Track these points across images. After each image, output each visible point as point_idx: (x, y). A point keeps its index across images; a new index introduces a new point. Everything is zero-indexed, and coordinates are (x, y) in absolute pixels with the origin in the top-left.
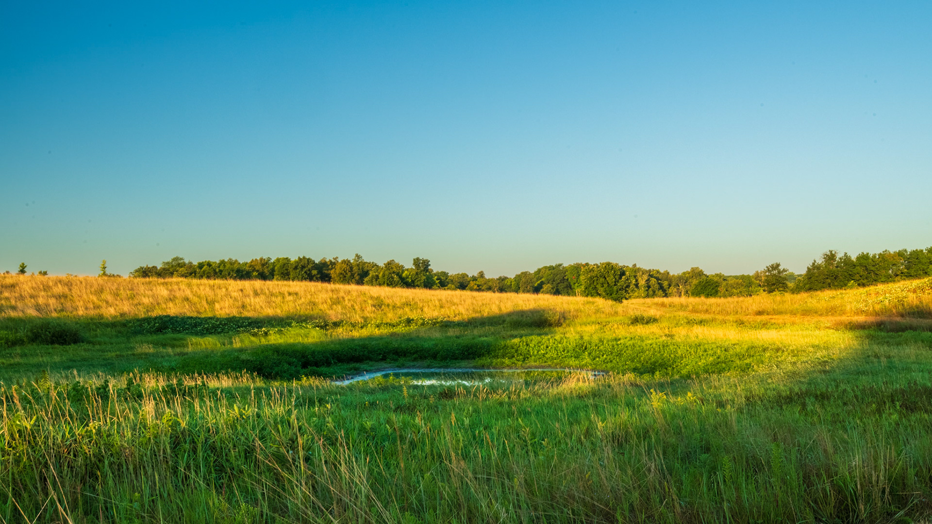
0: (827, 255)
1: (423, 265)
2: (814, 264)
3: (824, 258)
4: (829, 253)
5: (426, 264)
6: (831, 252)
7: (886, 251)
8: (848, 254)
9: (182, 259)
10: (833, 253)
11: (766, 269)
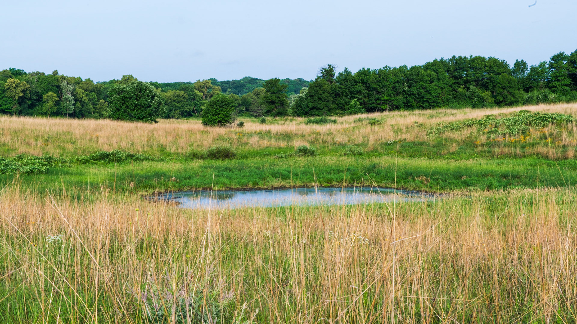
0: (325, 70)
4: (327, 68)
6: (330, 66)
8: (349, 69)
10: (332, 67)
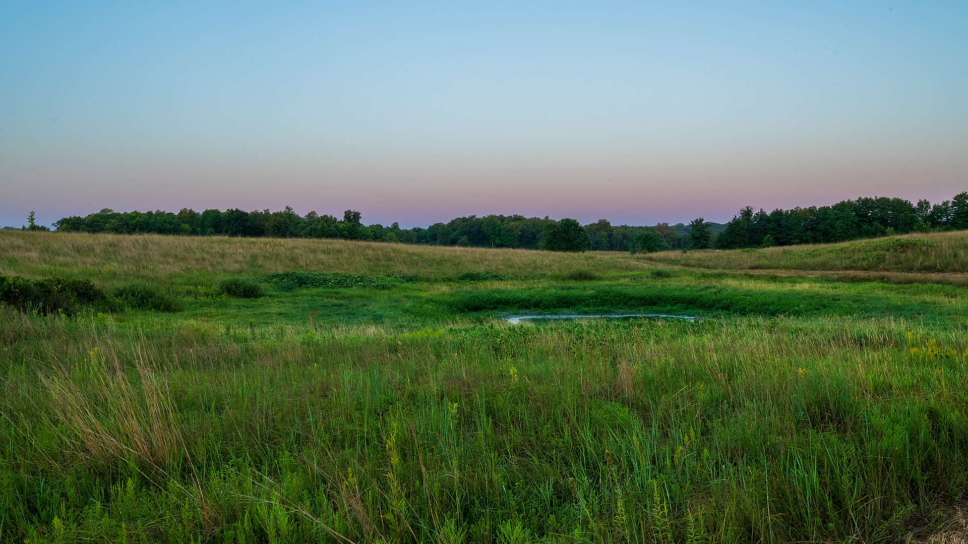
0: (744, 211)
1: (353, 217)
2: (734, 219)
3: (742, 214)
4: (745, 209)
5: (357, 216)
6: (748, 208)
7: (798, 207)
8: (764, 210)
9: (111, 211)
10: (750, 208)
11: (691, 223)
